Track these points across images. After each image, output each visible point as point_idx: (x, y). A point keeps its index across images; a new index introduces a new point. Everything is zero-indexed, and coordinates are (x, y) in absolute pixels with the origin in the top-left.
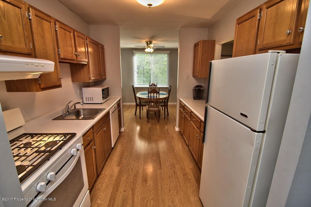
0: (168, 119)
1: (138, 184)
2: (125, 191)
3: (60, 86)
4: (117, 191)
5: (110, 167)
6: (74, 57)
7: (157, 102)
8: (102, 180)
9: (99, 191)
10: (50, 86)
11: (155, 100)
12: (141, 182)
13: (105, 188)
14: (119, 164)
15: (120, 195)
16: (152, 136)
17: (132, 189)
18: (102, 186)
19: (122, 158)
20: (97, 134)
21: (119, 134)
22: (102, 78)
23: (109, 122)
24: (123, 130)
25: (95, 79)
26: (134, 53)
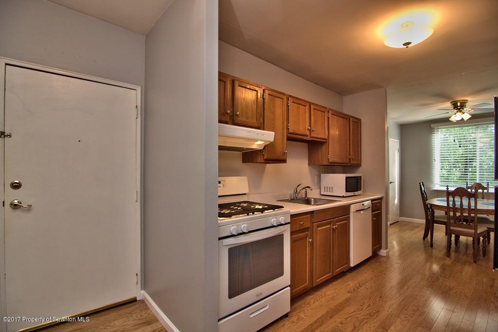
1: (368, 326)
2: (341, 323)
3: (284, 161)
4: (331, 317)
5: (336, 289)
6: (306, 133)
8: (317, 297)
9: (308, 306)
10: (272, 158)
12: (374, 327)
13: (317, 306)
14: (353, 291)
15: (332, 323)
17: (355, 327)
18: (314, 303)
19: (361, 287)
20: (319, 226)
21: (371, 255)
22: (351, 163)
23: (346, 221)
24: (383, 252)
25: (337, 162)
26: (434, 129)
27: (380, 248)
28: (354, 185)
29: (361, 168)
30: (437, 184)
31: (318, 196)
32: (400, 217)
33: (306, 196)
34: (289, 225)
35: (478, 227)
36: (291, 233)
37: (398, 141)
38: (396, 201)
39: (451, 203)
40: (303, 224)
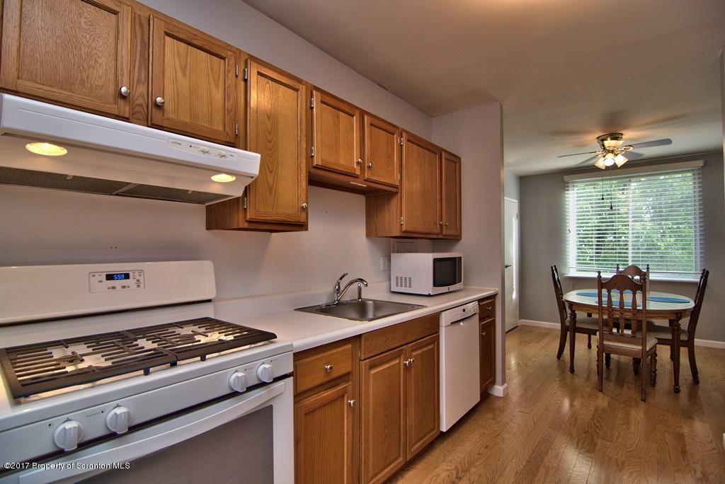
0: (693, 395)
3: (302, 226)
6: (355, 170)
7: (640, 323)
10: (268, 218)
11: (629, 315)
16: (599, 441)
19: (460, 478)
20: (372, 367)
21: (479, 400)
22: (444, 233)
23: (432, 346)
24: (498, 390)
25: (419, 230)
26: (568, 183)
27: (494, 382)
28: (447, 274)
29: (461, 241)
30: (572, 269)
31: (383, 296)
32: (520, 319)
33: (360, 297)
34: (292, 378)
35: (647, 338)
36: (295, 397)
37: (517, 201)
38: (514, 296)
39: (605, 299)
40: (331, 368)
